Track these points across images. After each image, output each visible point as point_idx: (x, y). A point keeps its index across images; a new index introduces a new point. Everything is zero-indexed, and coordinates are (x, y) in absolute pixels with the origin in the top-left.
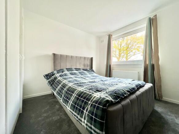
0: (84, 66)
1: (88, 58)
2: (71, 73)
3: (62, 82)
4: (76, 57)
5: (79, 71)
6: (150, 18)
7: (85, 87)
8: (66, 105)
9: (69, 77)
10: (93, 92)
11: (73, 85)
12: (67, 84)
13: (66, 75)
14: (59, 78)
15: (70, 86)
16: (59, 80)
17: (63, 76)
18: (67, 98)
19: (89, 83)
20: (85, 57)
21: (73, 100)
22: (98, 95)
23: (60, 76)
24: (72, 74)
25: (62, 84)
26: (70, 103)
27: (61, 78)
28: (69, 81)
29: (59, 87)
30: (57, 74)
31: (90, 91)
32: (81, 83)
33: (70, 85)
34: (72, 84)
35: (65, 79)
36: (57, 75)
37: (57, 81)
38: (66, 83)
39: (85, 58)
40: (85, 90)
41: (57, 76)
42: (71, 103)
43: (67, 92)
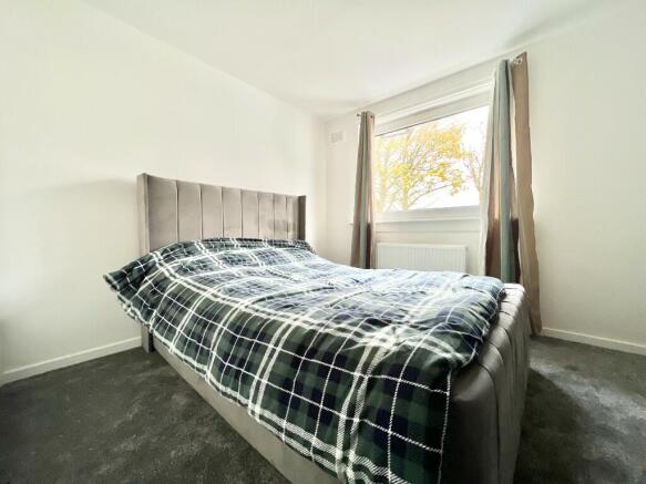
0: (275, 227)
1: (287, 198)
2: (225, 259)
3: (198, 295)
4: (242, 192)
5: (258, 249)
6: (506, 62)
7: (312, 311)
8: (237, 395)
9: (223, 275)
10: (356, 329)
11: (256, 306)
12: (226, 303)
13: (204, 265)
14: (180, 280)
15: (244, 310)
16: (181, 288)
17: (192, 269)
18: (240, 365)
19: (317, 294)
20: (274, 195)
21: (269, 369)
22: (384, 341)
23: (183, 270)
24: (231, 261)
25: (197, 303)
26: (259, 383)
27: (188, 279)
28: (231, 290)
29: (186, 320)
30: (166, 265)
31: (343, 325)
32: (283, 296)
33: (242, 305)
34: (247, 301)
35: (210, 282)
36: (166, 269)
37: (173, 295)
38: (218, 300)
39: (276, 199)
40: (321, 325)
41: (167, 274)
42: (265, 381)
43: (234, 338)
